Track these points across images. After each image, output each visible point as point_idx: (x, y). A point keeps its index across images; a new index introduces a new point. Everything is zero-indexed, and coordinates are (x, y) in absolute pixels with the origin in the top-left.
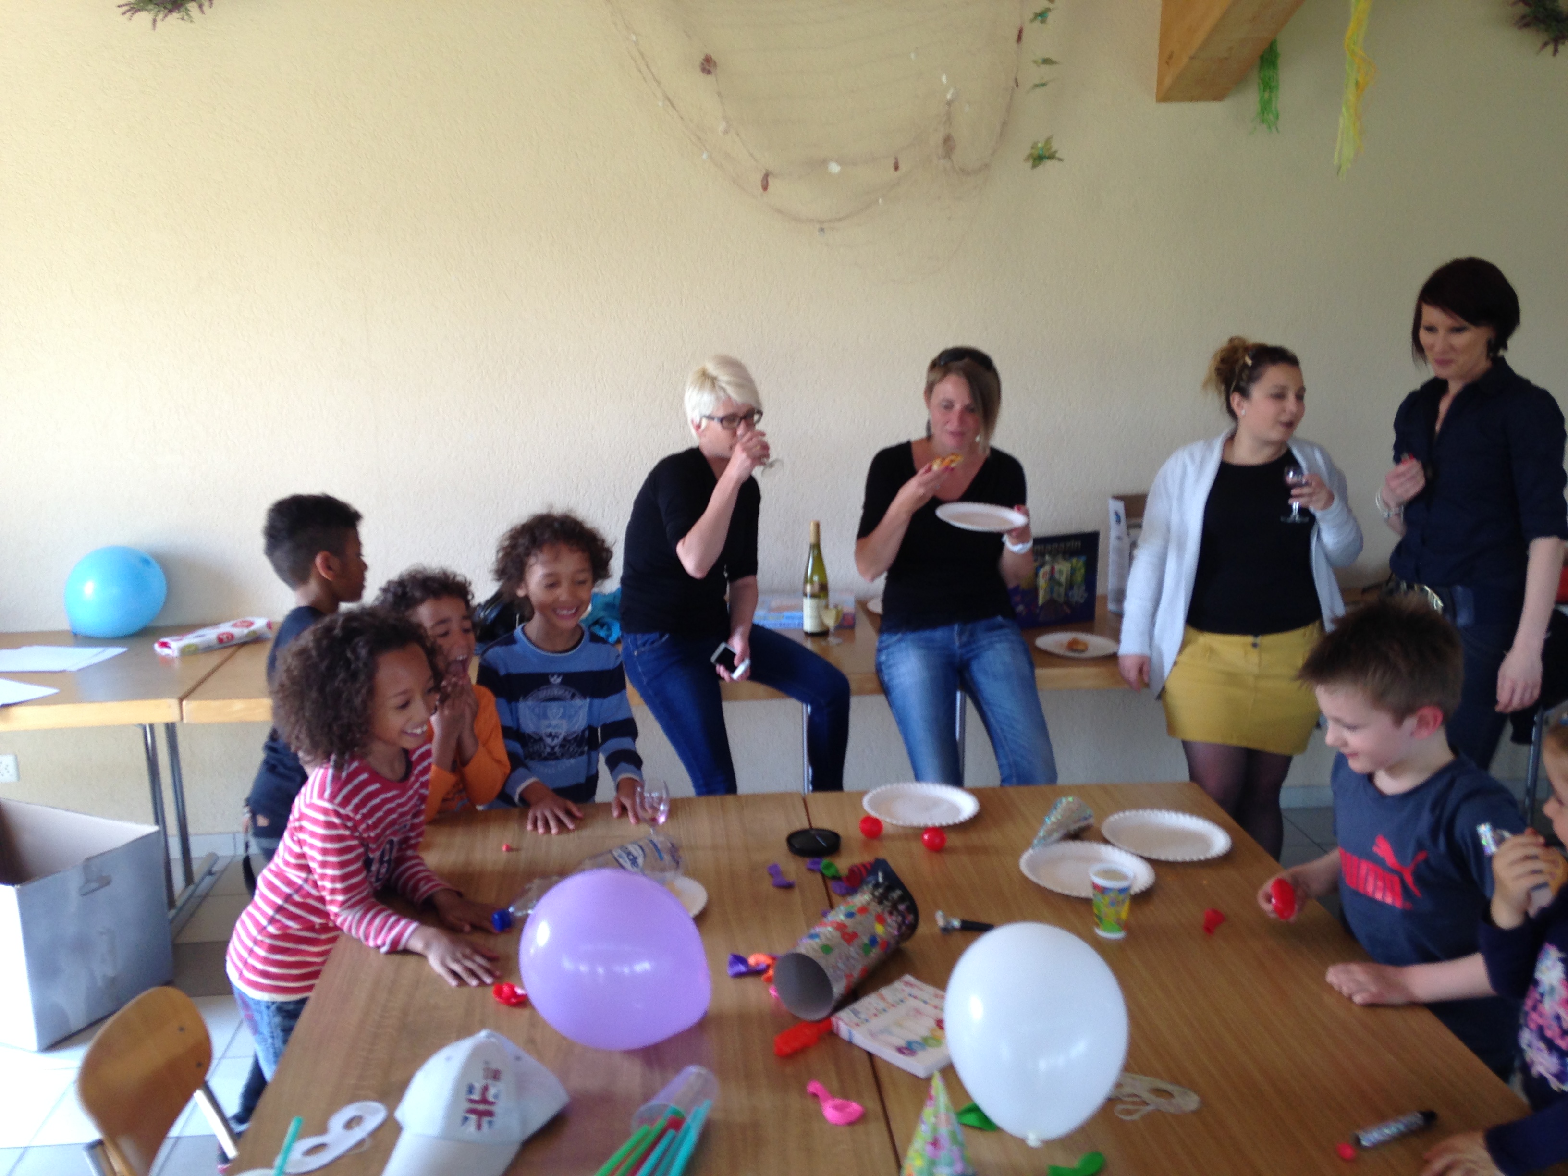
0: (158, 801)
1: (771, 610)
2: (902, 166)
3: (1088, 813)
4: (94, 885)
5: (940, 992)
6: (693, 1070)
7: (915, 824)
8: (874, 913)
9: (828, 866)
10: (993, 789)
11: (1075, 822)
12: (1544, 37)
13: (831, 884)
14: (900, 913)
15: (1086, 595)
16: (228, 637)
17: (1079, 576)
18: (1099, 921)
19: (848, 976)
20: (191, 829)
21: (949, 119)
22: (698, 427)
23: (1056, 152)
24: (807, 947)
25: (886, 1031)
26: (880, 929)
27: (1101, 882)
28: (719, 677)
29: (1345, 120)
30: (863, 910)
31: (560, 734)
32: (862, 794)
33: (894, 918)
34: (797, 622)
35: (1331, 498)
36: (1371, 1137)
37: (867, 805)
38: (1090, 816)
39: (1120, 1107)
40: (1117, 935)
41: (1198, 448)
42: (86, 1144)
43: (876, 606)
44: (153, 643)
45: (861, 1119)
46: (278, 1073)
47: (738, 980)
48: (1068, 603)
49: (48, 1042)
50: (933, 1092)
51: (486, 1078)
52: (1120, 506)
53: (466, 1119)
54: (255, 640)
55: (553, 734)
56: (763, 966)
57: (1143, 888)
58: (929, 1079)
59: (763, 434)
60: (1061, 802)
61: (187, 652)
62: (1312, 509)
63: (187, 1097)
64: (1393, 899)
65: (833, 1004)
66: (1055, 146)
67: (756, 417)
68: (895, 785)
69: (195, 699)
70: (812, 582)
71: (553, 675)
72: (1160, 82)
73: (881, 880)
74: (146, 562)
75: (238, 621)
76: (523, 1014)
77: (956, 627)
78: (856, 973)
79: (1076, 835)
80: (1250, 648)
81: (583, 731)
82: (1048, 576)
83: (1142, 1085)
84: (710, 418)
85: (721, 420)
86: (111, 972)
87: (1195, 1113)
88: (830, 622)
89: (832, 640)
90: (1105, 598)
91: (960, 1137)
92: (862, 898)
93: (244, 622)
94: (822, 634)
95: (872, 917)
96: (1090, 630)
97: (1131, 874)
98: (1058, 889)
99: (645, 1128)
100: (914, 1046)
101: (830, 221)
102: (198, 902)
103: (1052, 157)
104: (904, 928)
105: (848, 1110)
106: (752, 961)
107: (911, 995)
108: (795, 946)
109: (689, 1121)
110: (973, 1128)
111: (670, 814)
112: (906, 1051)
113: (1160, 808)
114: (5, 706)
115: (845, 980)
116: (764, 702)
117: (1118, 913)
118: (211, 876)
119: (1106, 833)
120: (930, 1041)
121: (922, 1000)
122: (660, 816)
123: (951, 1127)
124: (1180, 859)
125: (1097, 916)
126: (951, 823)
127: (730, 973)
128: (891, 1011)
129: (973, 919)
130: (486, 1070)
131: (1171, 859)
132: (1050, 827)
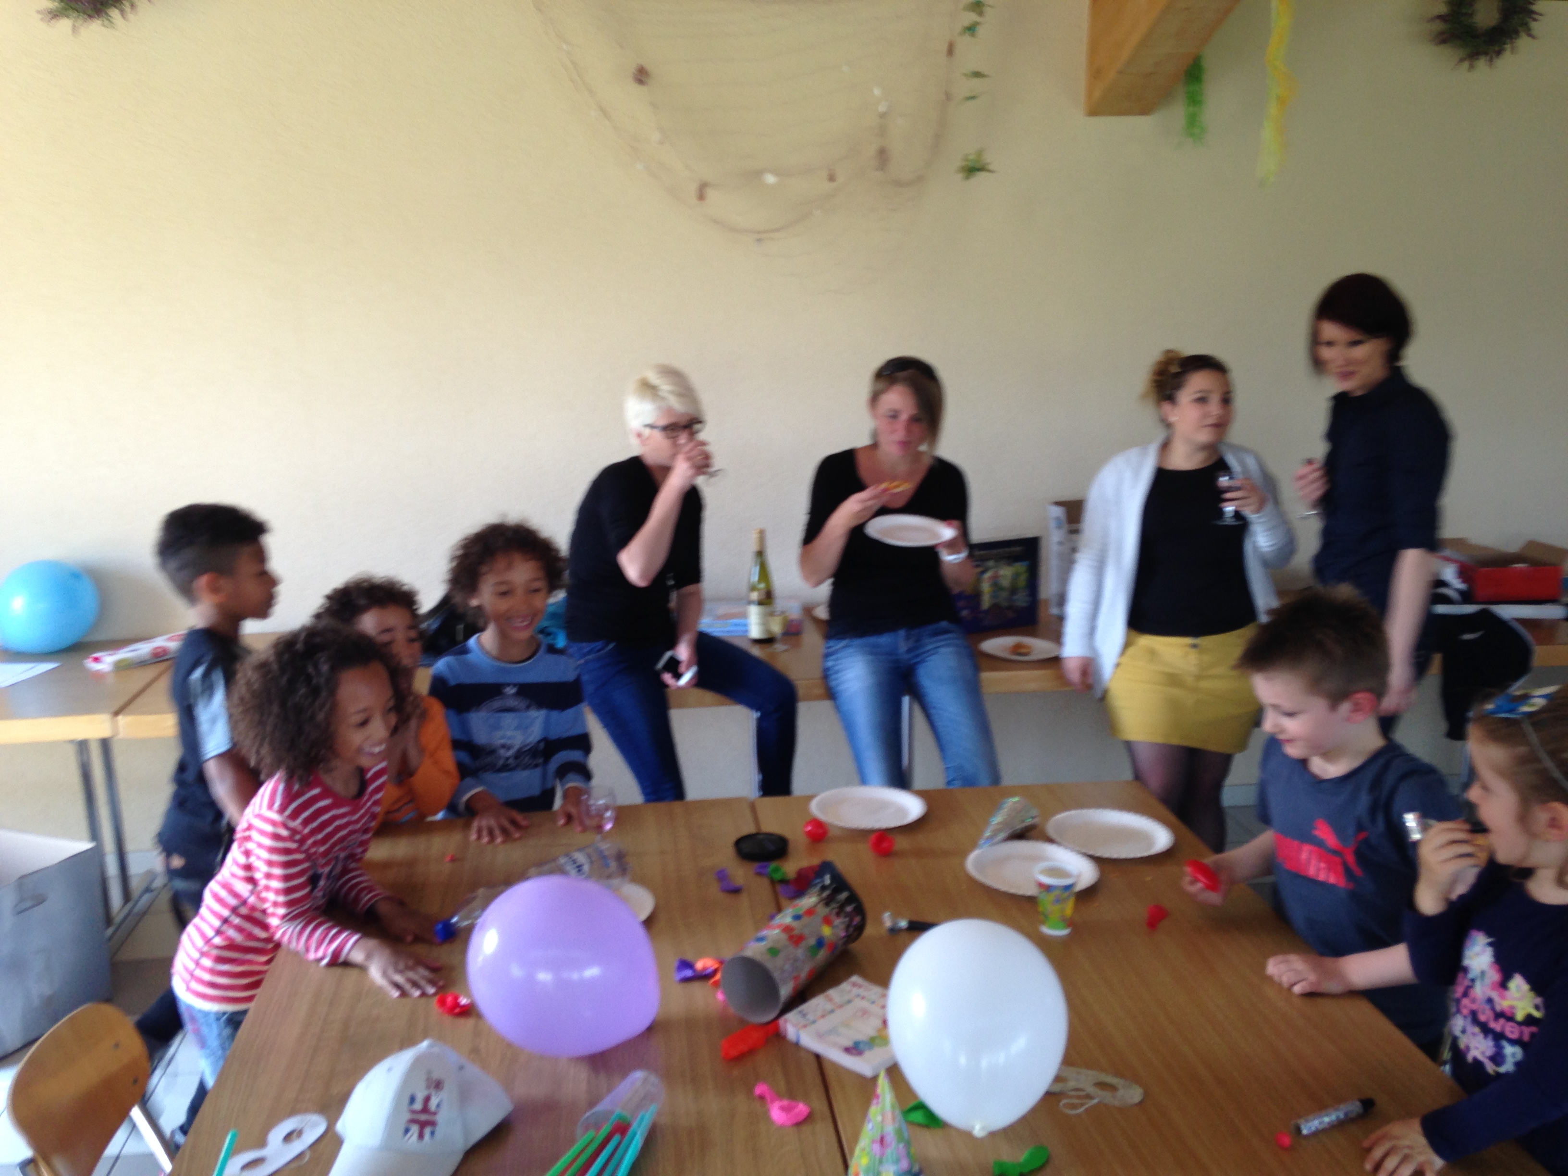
0: (93, 818)
1: (719, 618)
2: (839, 179)
3: (1034, 812)
4: (28, 904)
6: (638, 1075)
7: (863, 827)
8: (821, 915)
9: (776, 870)
10: (939, 791)
11: (1020, 822)
12: (1461, 53)
13: (779, 888)
14: (847, 915)
15: (1029, 599)
16: (163, 652)
17: (1022, 581)
18: (1044, 918)
19: (796, 978)
20: (130, 845)
21: (882, 131)
23: (987, 164)
24: (754, 950)
25: (832, 1031)
26: (827, 931)
27: (1046, 880)
28: (666, 686)
29: (1268, 133)
30: (810, 912)
32: (810, 798)
33: (841, 919)
34: (743, 629)
36: (1311, 1126)
37: (815, 809)
38: (1036, 816)
39: (1065, 1101)
40: (1064, 932)
41: (1133, 454)
42: (17, 1162)
43: (822, 613)
44: (86, 658)
45: (809, 1118)
47: (686, 985)
48: (1011, 608)
50: (879, 1091)
51: (428, 1087)
52: (1058, 512)
53: (407, 1131)
56: (709, 971)
57: (1088, 885)
58: (875, 1078)
59: (703, 444)
60: (1007, 803)
61: (121, 667)
63: (123, 1115)
65: (780, 1006)
66: (987, 158)
68: (840, 789)
69: (131, 713)
70: (757, 589)
72: (1089, 95)
73: (828, 882)
75: (173, 635)
76: (468, 1024)
77: (902, 633)
78: (804, 975)
79: (1021, 835)
82: (991, 583)
83: (1086, 1079)
84: (652, 426)
86: (47, 991)
87: (1141, 1103)
88: (776, 628)
89: (779, 647)
90: (1047, 602)
91: (906, 1135)
92: (809, 900)
94: (767, 641)
95: (817, 919)
96: (1033, 634)
97: (1075, 872)
98: (1003, 888)
99: (590, 1134)
100: (861, 1046)
101: (768, 231)
102: (138, 917)
103: (983, 169)
104: (851, 929)
105: (797, 1110)
106: (699, 965)
107: (858, 996)
108: (742, 949)
109: (634, 1126)
110: (920, 1125)
111: (616, 822)
112: (853, 1051)
113: (1104, 806)
115: (792, 982)
116: (712, 709)
117: (1063, 911)
118: (150, 893)
119: (1051, 832)
120: (875, 1041)
121: (868, 1000)
122: (606, 824)
123: (897, 1125)
124: (1123, 857)
125: (1042, 914)
126: (898, 825)
127: (677, 978)
128: (838, 1012)
129: (918, 919)
130: (428, 1079)
131: (1115, 856)
132: (996, 827)
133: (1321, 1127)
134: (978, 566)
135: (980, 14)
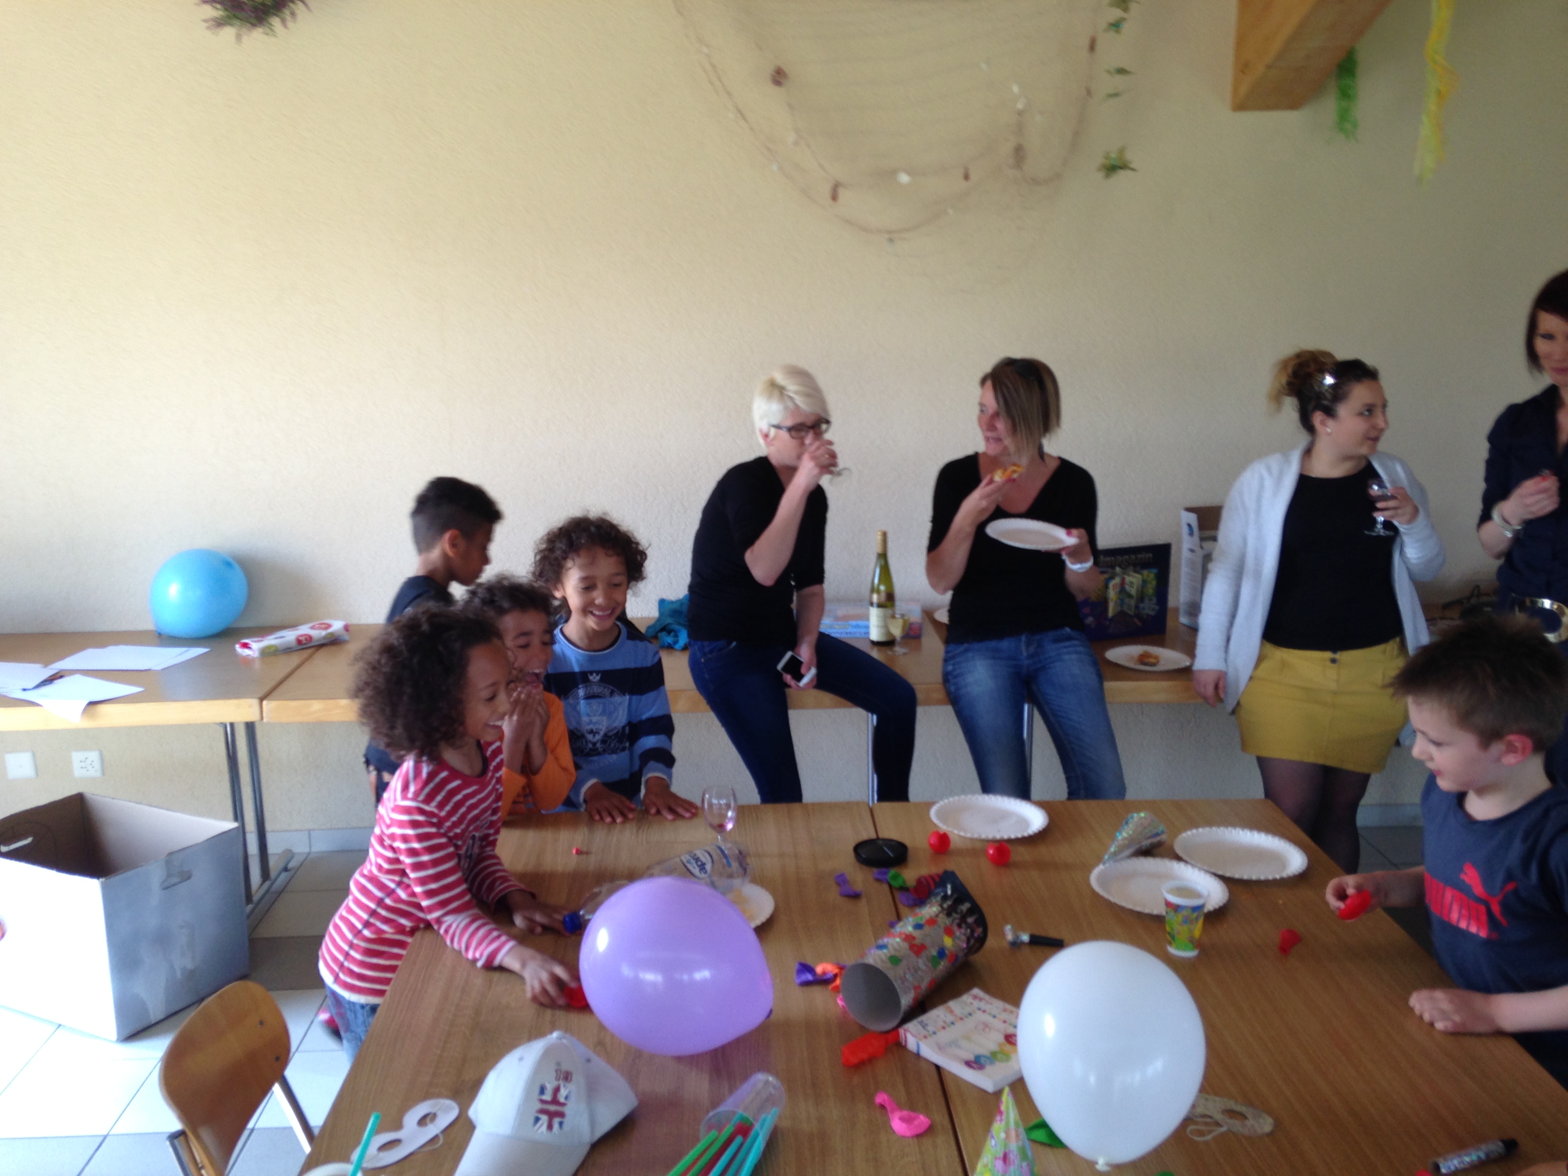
0: (237, 798)
1: (837, 619)
2: (974, 177)
3: (1161, 828)
4: (175, 880)
5: (1009, 1007)
6: (761, 1078)
7: (983, 836)
8: (942, 925)
9: (895, 877)
10: (1061, 802)
11: (1148, 838)
13: (897, 895)
14: (968, 926)
15: (1157, 608)
16: (306, 639)
17: (1150, 589)
18: (1172, 939)
19: (916, 988)
20: (269, 826)
21: (1020, 129)
22: (766, 436)
23: (1129, 162)
24: (875, 957)
25: (954, 1043)
26: (948, 942)
27: (1174, 899)
29: (1426, 129)
30: (932, 921)
31: (601, 730)
32: (930, 805)
33: (963, 931)
34: (863, 630)
35: (1416, 511)
36: (1449, 1164)
37: (935, 818)
38: (1163, 832)
39: (1192, 1127)
40: (1191, 954)
41: (1274, 460)
42: (168, 1133)
43: (943, 617)
44: (234, 644)
45: (929, 1131)
46: (355, 1070)
47: (805, 989)
48: (1138, 616)
49: (128, 1032)
50: (1003, 1108)
51: (557, 1079)
52: (1192, 518)
53: (537, 1120)
54: (333, 642)
55: (594, 731)
56: (830, 975)
57: (1217, 907)
58: (998, 1094)
59: (830, 443)
60: (1132, 818)
61: (267, 653)
62: (1396, 523)
63: (264, 1091)
64: (1478, 928)
65: (901, 1015)
66: (1129, 156)
67: (824, 426)
68: (963, 797)
69: (277, 699)
70: (878, 592)
71: (591, 673)
72: (1235, 90)
73: (949, 892)
74: (228, 564)
75: (316, 623)
77: (1023, 638)
78: (924, 985)
79: (1147, 852)
80: (1329, 664)
81: (624, 728)
82: (1118, 590)
83: (1215, 1107)
84: (778, 427)
85: (790, 429)
86: (190, 966)
87: (1270, 1135)
88: (897, 631)
89: (898, 650)
90: (1176, 610)
91: (1030, 1154)
92: (931, 910)
93: (322, 624)
94: (888, 644)
95: (940, 929)
96: (1161, 644)
97: (1205, 892)
98: (1129, 906)
99: (714, 1134)
100: (982, 1060)
101: (899, 231)
102: (275, 897)
103: (1125, 167)
104: (972, 941)
105: (916, 1122)
106: (819, 970)
107: (979, 1009)
108: (863, 955)
109: (757, 1127)
110: (1042, 1144)
111: (737, 821)
112: (974, 1065)
113: (1234, 825)
114: (92, 704)
115: (913, 992)
116: (829, 711)
117: (1191, 931)
118: (287, 873)
119: (1179, 850)
120: (999, 1056)
121: (990, 1014)
122: (727, 823)
123: (1020, 1143)
124: (1254, 877)
125: (1169, 934)
126: (1019, 836)
127: (798, 981)
128: (959, 1025)
129: (1043, 934)
130: (556, 1071)
131: (1246, 877)
132: (1121, 842)
133: (1461, 1166)
134: (1102, 573)
135: (1126, 10)
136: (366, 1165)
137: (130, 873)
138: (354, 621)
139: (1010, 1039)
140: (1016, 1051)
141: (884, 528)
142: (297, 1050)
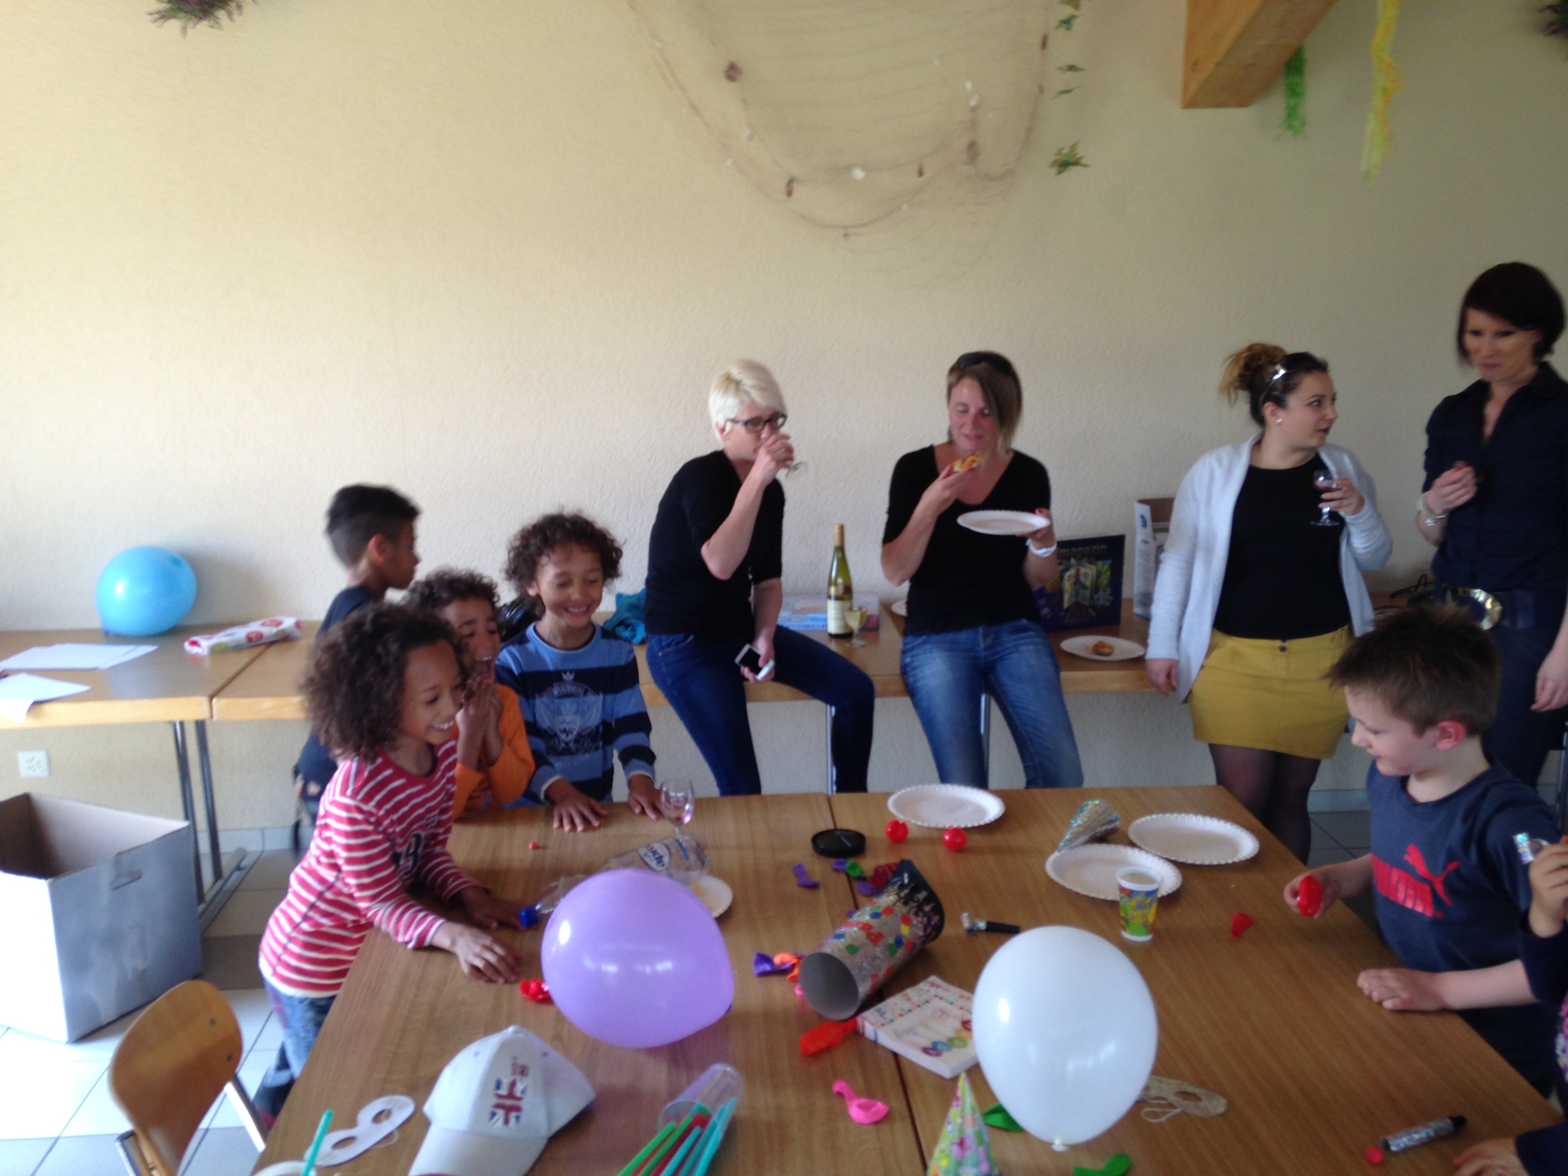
0: (190, 796)
1: (795, 612)
2: (928, 173)
3: (1115, 815)
4: (124, 880)
5: (966, 993)
6: (718, 1068)
7: (940, 826)
8: (900, 914)
9: (853, 867)
10: (1018, 791)
11: (1103, 825)
13: (856, 885)
14: (925, 914)
15: (1111, 598)
16: (257, 637)
17: (1105, 580)
18: (1126, 923)
19: (874, 976)
20: (221, 825)
21: (973, 125)
22: (722, 430)
23: (1081, 158)
24: (833, 947)
25: (911, 1031)
26: (905, 930)
27: (1128, 885)
28: (744, 679)
29: (1372, 126)
30: (889, 910)
31: (575, 729)
32: (888, 795)
33: (920, 919)
34: (821, 623)
35: (1361, 502)
36: (1399, 1142)
37: (892, 807)
38: (1117, 819)
39: (1145, 1110)
40: (1145, 938)
41: (1225, 452)
42: (118, 1134)
43: (901, 609)
44: (184, 642)
45: (887, 1118)
46: (308, 1068)
47: (764, 979)
48: (1093, 606)
49: (78, 1034)
50: (959, 1093)
51: (514, 1073)
52: (1146, 510)
53: (493, 1114)
54: (284, 639)
55: (567, 729)
56: (788, 965)
57: (1170, 891)
58: (955, 1079)
59: (787, 437)
60: (1087, 805)
61: (217, 651)
62: (1342, 513)
63: (218, 1090)
64: (1424, 907)
65: (858, 1003)
66: (1081, 152)
67: (780, 421)
68: (920, 787)
69: (227, 696)
70: (836, 584)
71: (565, 672)
72: (1186, 87)
73: (906, 881)
74: (176, 562)
75: (267, 620)
76: (545, 1011)
77: (981, 630)
78: (882, 973)
79: (1102, 839)
80: (1278, 652)
81: (597, 727)
82: (1073, 580)
83: (1168, 1089)
84: (734, 421)
85: (746, 423)
86: (141, 966)
87: (1223, 1115)
88: (855, 624)
89: (856, 642)
90: (1130, 601)
91: (986, 1138)
92: (888, 899)
93: (274, 621)
94: (846, 636)
95: (897, 918)
96: (1116, 634)
97: (1158, 878)
98: (1085, 892)
99: (671, 1125)
100: (940, 1047)
101: (854, 227)
102: (227, 896)
103: (1076, 163)
104: (929, 929)
105: (874, 1110)
106: (777, 960)
107: (936, 996)
108: (821, 945)
109: (715, 1118)
110: (999, 1129)
111: (695, 813)
112: (931, 1052)
113: (1187, 811)
114: (37, 703)
115: (870, 980)
116: (788, 703)
117: (1145, 916)
118: (239, 872)
119: (1132, 836)
120: (956, 1042)
121: (947, 1001)
122: (685, 816)
123: (977, 1127)
124: (1207, 863)
125: (1123, 918)
126: (976, 824)
127: (756, 972)
128: (917, 1011)
129: (1000, 921)
130: (513, 1065)
131: (1198, 862)
132: (1076, 830)
133: (1411, 1143)
135: (1077, 7)
136: (320, 1162)
137: (79, 874)
138: (305, 617)
139: (967, 1026)
140: (971, 1037)
141: (842, 522)
142: (251, 1050)
